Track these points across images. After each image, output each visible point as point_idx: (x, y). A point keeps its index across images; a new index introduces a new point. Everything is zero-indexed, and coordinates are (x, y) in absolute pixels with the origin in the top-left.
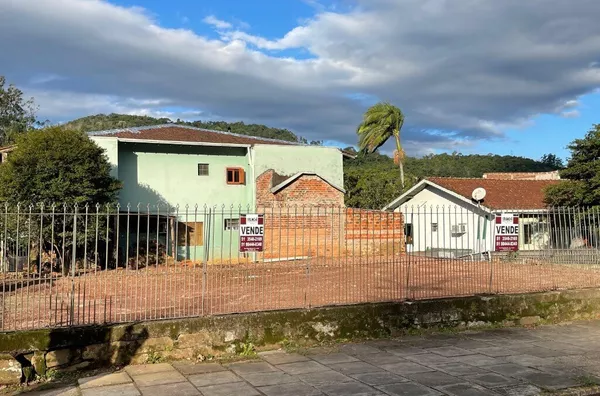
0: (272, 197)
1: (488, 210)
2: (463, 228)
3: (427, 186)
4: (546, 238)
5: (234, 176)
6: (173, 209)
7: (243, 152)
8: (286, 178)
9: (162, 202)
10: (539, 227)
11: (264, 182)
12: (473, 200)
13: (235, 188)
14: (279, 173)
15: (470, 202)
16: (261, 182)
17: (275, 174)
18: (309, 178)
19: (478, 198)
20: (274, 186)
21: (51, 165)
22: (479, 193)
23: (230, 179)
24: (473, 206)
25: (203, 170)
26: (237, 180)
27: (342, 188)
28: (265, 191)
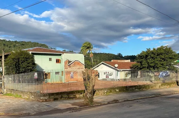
0: (68, 66)
1: (118, 69)
2: (112, 74)
3: (103, 64)
4: (130, 76)
5: (58, 61)
6: (43, 70)
7: (60, 55)
8: (71, 62)
9: (40, 68)
10: (129, 73)
11: (66, 62)
12: (115, 67)
13: (58, 64)
14: (70, 60)
15: (114, 67)
16: (65, 62)
17: (69, 61)
18: (77, 62)
19: (116, 67)
20: (68, 64)
21: (23, 59)
22: (116, 65)
23: (57, 62)
24: (115, 68)
25: (50, 59)
26: (58, 62)
27: (84, 64)
28: (66, 65)
